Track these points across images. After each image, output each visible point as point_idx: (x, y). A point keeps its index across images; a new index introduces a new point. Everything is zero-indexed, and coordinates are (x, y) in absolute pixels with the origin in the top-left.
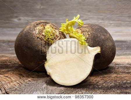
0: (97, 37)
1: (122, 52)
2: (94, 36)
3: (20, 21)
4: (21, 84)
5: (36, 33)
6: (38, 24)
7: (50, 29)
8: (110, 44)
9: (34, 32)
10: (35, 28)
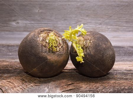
0: (99, 46)
1: (120, 58)
2: (96, 45)
3: (18, 25)
4: (24, 89)
5: (40, 40)
6: (42, 32)
7: (53, 37)
8: (111, 53)
9: (38, 39)
10: (40, 35)
